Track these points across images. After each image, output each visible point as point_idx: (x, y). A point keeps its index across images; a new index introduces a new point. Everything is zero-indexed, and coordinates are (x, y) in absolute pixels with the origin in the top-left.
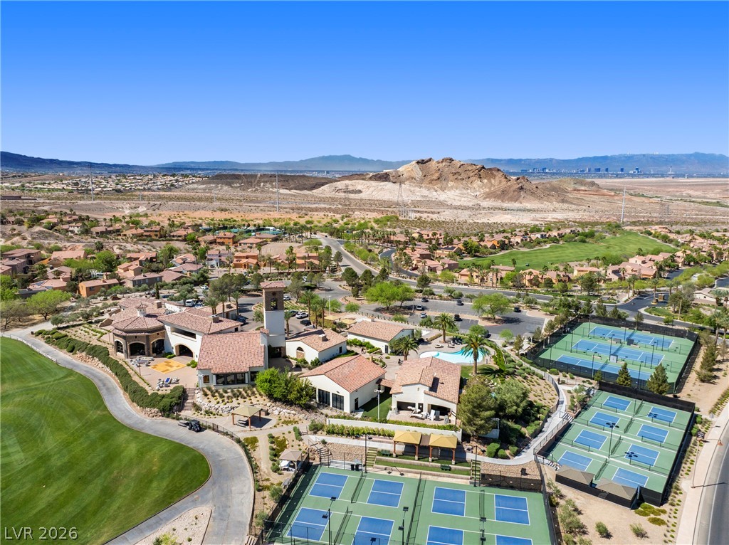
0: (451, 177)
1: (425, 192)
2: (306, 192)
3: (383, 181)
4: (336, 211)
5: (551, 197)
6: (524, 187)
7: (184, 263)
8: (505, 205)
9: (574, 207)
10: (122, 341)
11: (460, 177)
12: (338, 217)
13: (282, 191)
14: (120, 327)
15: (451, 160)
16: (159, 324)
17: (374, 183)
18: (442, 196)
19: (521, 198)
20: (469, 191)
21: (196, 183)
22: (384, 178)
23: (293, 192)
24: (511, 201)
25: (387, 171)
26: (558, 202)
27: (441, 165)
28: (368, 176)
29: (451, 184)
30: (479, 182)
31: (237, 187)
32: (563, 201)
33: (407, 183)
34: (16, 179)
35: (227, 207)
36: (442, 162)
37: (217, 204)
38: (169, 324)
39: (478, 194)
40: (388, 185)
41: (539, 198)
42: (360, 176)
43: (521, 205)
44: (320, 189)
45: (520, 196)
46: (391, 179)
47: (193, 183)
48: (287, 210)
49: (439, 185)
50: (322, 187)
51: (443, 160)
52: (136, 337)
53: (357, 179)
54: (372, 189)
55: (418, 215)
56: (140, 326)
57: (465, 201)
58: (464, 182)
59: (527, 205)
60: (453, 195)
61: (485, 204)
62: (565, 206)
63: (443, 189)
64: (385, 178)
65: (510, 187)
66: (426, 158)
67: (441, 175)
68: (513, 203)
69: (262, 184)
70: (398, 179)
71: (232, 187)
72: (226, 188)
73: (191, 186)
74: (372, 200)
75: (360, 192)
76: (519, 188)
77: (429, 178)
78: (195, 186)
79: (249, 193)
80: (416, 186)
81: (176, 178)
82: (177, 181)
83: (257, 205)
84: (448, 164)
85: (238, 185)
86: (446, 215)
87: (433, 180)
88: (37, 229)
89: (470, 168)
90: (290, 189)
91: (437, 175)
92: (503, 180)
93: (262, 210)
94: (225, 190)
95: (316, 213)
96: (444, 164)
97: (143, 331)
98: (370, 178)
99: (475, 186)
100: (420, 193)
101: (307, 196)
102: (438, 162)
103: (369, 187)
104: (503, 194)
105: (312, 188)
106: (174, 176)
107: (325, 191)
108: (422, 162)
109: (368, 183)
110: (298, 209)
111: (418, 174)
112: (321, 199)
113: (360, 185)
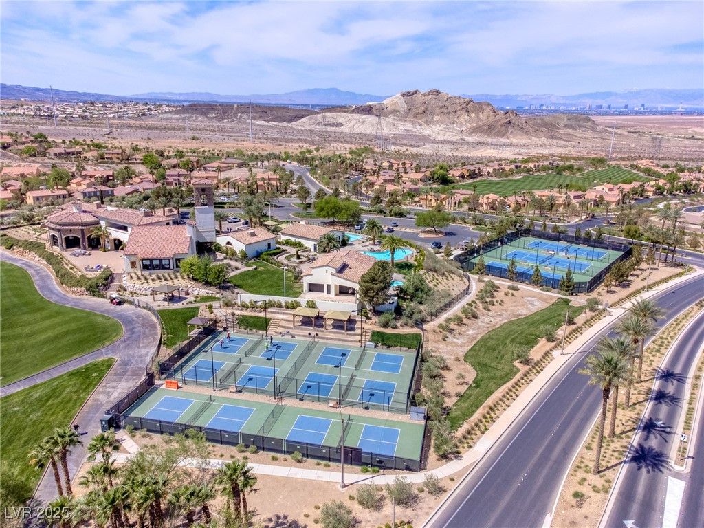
0: (438, 111)
1: (409, 126)
2: (285, 124)
3: (366, 114)
4: (312, 143)
5: (540, 133)
6: (513, 122)
7: (142, 181)
8: (490, 140)
9: (563, 143)
10: (57, 234)
11: (446, 111)
12: (312, 148)
13: (259, 122)
14: (54, 220)
15: (438, 92)
16: (94, 219)
17: (356, 116)
18: (426, 131)
19: (508, 134)
20: (455, 125)
21: (170, 112)
22: (367, 110)
23: (272, 123)
24: (498, 136)
25: (370, 103)
26: (547, 138)
27: (427, 98)
28: (351, 109)
29: (436, 118)
30: (466, 117)
31: (212, 118)
32: (552, 137)
33: (391, 116)
35: (199, 136)
36: (429, 94)
37: (190, 134)
38: (104, 219)
39: (464, 129)
40: (371, 119)
41: (528, 133)
42: (343, 109)
43: (508, 141)
44: (300, 121)
45: (508, 131)
46: (375, 112)
47: (166, 112)
48: (262, 140)
49: (424, 119)
50: (302, 120)
51: (430, 92)
52: (71, 230)
53: (339, 112)
54: (353, 122)
55: (397, 148)
57: (449, 136)
58: (451, 116)
59: (514, 140)
60: (435, 130)
61: (470, 139)
62: (554, 142)
63: (428, 123)
64: (369, 111)
65: (497, 121)
66: (411, 90)
67: (427, 108)
68: (500, 138)
69: (239, 115)
70: (380, 112)
71: (207, 117)
72: (200, 118)
73: (165, 116)
74: (352, 134)
75: (341, 125)
76: (506, 123)
77: (415, 111)
78: (169, 115)
79: (225, 124)
80: (400, 120)
81: (149, 107)
82: (149, 110)
83: (230, 135)
84: (435, 96)
85: (214, 115)
86: (427, 149)
87: (417, 114)
89: (458, 101)
90: (268, 121)
91: (423, 108)
92: (492, 114)
93: (235, 140)
94: (200, 121)
95: (290, 144)
96: (430, 96)
97: (76, 225)
98: (353, 111)
99: (462, 120)
100: (403, 127)
101: (285, 128)
102: (424, 95)
103: (350, 121)
104: (489, 129)
105: (291, 121)
106: (146, 104)
107: (305, 124)
108: (407, 95)
109: (350, 116)
110: (273, 139)
111: (403, 107)
112: (299, 132)
113: (341, 118)
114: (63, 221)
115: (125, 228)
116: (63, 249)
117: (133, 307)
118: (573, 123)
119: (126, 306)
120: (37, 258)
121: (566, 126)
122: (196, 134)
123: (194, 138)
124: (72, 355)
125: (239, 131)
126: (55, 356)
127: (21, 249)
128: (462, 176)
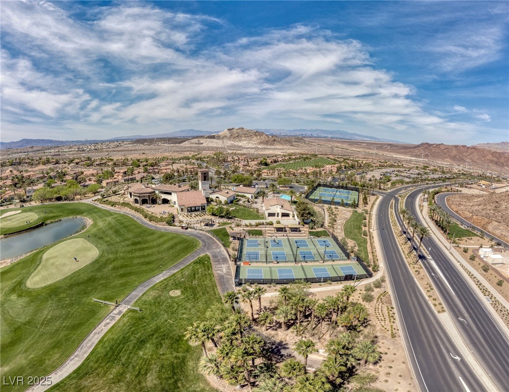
0: (243, 136)
1: (232, 142)
3: (212, 139)
4: (195, 152)
5: (286, 144)
7: (139, 173)
8: (268, 147)
9: (297, 148)
10: (138, 198)
11: (247, 136)
12: (196, 154)
13: (166, 145)
14: (136, 192)
15: (243, 128)
16: (153, 190)
17: (208, 140)
18: (240, 144)
19: (275, 144)
20: (252, 141)
21: (128, 144)
22: (213, 137)
23: (171, 145)
25: (214, 134)
27: (238, 131)
29: (243, 139)
30: (256, 138)
31: (146, 145)
32: (292, 146)
33: (224, 139)
34: (55, 149)
35: (145, 152)
36: (239, 129)
37: (142, 152)
38: (157, 190)
39: (256, 142)
40: (215, 140)
41: (282, 144)
42: (202, 137)
43: (275, 147)
44: (184, 143)
46: (216, 138)
47: (126, 144)
48: (172, 152)
49: (238, 139)
52: (144, 196)
53: (200, 138)
55: (232, 151)
56: (145, 191)
57: (250, 146)
58: (249, 137)
59: (278, 147)
60: (243, 143)
61: (260, 146)
62: (293, 147)
63: (240, 141)
65: (269, 140)
66: (231, 128)
67: (238, 135)
68: (271, 146)
69: (157, 143)
70: (219, 138)
71: (144, 145)
72: (141, 145)
73: (126, 146)
75: (202, 144)
76: (273, 140)
77: (233, 136)
78: (128, 145)
79: (152, 146)
80: (228, 140)
82: (120, 144)
83: (157, 151)
84: (242, 130)
86: (244, 151)
87: (235, 137)
88: (72, 165)
89: (251, 132)
92: (266, 137)
94: (141, 146)
95: (186, 153)
97: (146, 193)
98: (206, 138)
99: (254, 139)
100: (230, 143)
101: (179, 146)
102: (237, 130)
103: (206, 142)
104: (267, 143)
105: (180, 143)
106: (118, 142)
107: (186, 144)
108: (229, 130)
109: (206, 140)
110: (177, 151)
111: (228, 134)
112: (185, 147)
113: (202, 141)
114: (141, 192)
115: (170, 194)
116: (141, 205)
117: (193, 230)
118: (296, 140)
119: (189, 230)
120: (129, 210)
121: (295, 141)
122: (144, 152)
123: (143, 154)
124: (187, 254)
125: (159, 149)
126: (179, 255)
127: (120, 206)
128: (272, 162)
